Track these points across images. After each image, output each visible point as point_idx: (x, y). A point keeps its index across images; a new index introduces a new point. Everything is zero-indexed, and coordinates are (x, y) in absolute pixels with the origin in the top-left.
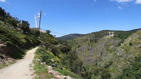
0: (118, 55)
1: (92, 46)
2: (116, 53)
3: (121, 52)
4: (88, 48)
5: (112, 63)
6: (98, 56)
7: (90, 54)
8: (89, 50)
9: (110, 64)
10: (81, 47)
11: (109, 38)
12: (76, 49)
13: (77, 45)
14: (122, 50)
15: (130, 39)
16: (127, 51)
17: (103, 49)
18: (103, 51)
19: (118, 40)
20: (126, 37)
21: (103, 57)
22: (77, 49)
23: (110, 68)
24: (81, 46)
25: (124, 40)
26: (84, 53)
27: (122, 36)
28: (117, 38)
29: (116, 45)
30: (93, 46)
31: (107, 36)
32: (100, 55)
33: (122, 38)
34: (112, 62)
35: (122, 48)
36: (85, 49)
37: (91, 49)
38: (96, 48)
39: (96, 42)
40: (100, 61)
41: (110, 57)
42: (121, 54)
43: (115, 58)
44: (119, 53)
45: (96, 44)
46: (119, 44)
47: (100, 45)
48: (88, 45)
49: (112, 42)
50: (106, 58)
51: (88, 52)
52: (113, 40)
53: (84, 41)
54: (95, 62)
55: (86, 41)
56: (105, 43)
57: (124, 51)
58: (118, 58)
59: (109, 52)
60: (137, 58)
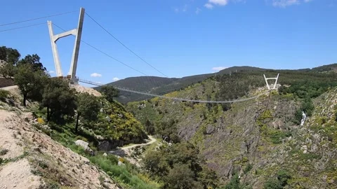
0: (305, 152)
1: (215, 121)
2: (295, 145)
3: (313, 143)
4: (201, 128)
5: (289, 177)
6: (239, 153)
7: (210, 149)
8: (205, 133)
9: (285, 183)
10: (179, 124)
11: (264, 96)
14: (317, 136)
16: (331, 140)
17: (251, 133)
18: (252, 137)
19: (292, 102)
20: (315, 91)
25: (309, 101)
27: (301, 90)
28: (288, 95)
29: (289, 119)
30: (219, 120)
31: (260, 89)
32: (243, 153)
33: (303, 94)
34: (287, 173)
35: (315, 129)
36: (194, 133)
37: (212, 132)
38: (229, 129)
39: (225, 109)
40: (245, 173)
41: (277, 157)
42: (315, 147)
43: (294, 161)
44: (305, 146)
45: (227, 114)
46: (296, 115)
47: (242, 120)
48: (201, 116)
49: (276, 110)
50: (265, 162)
51: (203, 141)
52: (277, 103)
53: (185, 105)
54: (231, 176)
55: (194, 103)
56: (257, 111)
57: (321, 139)
58: (307, 163)
59: (270, 140)
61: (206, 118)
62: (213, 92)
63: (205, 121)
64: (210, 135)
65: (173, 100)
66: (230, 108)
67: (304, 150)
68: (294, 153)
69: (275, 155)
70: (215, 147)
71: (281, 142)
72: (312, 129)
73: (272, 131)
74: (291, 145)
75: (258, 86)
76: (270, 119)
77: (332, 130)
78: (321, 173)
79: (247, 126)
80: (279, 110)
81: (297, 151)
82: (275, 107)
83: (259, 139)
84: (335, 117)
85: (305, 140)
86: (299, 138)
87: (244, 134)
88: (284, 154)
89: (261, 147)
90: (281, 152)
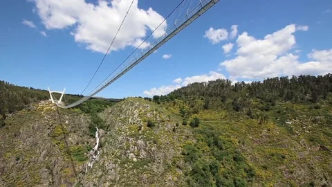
3: (140, 149)
14: (140, 142)
15: (136, 112)
16: (155, 143)
17: (49, 154)
19: (82, 116)
21: (59, 184)
28: (76, 110)
29: (85, 133)
31: (43, 102)
32: (46, 184)
42: (143, 154)
43: (131, 172)
44: (132, 154)
46: (90, 128)
47: (31, 139)
49: (69, 124)
52: (67, 117)
56: (48, 127)
57: (146, 144)
58: (145, 170)
59: (74, 158)
60: (188, 154)
66: (4, 125)
67: (133, 158)
68: (124, 163)
69: (100, 173)
71: (87, 157)
72: (132, 136)
73: (73, 148)
74: (116, 157)
75: (40, 99)
76: (66, 135)
77: (151, 135)
78: (163, 175)
79: (42, 147)
80: (72, 124)
81: (127, 161)
82: (67, 122)
83: (61, 160)
84: (147, 123)
85: (128, 148)
86: (120, 148)
87: (41, 159)
88: (115, 169)
89: (67, 170)
90: (111, 167)
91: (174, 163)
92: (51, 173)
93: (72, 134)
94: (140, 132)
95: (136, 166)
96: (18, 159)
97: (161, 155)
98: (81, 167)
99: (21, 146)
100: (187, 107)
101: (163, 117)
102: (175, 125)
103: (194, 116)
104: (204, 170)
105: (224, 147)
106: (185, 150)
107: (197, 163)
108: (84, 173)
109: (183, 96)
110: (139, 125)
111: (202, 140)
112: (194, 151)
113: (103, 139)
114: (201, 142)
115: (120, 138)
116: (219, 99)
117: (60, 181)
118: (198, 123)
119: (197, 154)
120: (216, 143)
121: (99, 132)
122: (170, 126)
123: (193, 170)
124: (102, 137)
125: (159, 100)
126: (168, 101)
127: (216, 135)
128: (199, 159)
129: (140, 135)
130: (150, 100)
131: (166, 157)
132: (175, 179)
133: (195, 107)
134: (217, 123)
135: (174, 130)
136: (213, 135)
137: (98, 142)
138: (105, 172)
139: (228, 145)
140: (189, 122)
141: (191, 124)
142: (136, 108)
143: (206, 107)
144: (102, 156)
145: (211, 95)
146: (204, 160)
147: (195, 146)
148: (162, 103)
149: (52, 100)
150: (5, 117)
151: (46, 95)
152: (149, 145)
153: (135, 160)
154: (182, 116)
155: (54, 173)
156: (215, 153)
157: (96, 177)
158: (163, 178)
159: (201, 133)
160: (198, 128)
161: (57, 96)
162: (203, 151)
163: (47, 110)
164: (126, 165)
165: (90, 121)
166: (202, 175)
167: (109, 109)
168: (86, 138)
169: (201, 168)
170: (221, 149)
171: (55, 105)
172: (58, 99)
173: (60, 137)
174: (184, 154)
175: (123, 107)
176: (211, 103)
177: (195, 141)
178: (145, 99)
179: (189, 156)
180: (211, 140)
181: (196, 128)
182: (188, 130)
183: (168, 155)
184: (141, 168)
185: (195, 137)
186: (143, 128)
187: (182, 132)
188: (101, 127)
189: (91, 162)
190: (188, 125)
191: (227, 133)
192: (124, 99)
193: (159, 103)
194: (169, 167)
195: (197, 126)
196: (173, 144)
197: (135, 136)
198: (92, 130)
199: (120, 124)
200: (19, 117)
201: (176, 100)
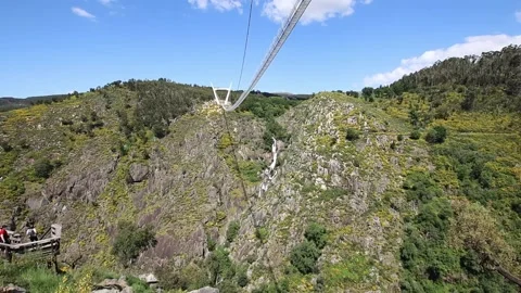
1: (147, 157)
2: (303, 179)
3: (331, 173)
4: (119, 173)
6: (209, 207)
7: (150, 210)
8: (131, 181)
10: (65, 169)
11: (216, 114)
12: (18, 191)
13: (27, 164)
14: (333, 162)
15: (330, 116)
16: (357, 165)
17: (216, 169)
18: (221, 176)
21: (229, 207)
22: (32, 187)
23: (329, 264)
24: (59, 164)
26: (105, 205)
28: (247, 113)
29: (258, 145)
30: (153, 155)
31: (206, 103)
32: (214, 205)
36: (105, 185)
37: (145, 178)
38: (177, 168)
39: (160, 135)
40: (230, 239)
42: (336, 180)
43: (317, 204)
44: (319, 179)
45: (165, 144)
47: (196, 150)
48: (114, 151)
49: (238, 133)
50: (264, 214)
51: (130, 196)
52: (236, 123)
53: (72, 130)
54: (208, 253)
55: (93, 127)
56: (213, 135)
57: (342, 166)
58: (337, 204)
59: (245, 177)
60: (414, 189)
61: (124, 153)
62: (128, 107)
63: (125, 158)
64: (141, 184)
65: (38, 121)
66: (168, 132)
67: (320, 185)
68: (308, 191)
69: (275, 200)
70: (158, 205)
71: (261, 178)
72: (320, 153)
73: (243, 164)
74: (297, 181)
75: (203, 99)
76: (235, 147)
77: (351, 152)
78: (365, 215)
79: (208, 161)
80: (242, 133)
81: (313, 188)
82: (235, 130)
83: (230, 179)
84: (345, 134)
85: (314, 170)
86: (304, 169)
87: (207, 174)
88: (295, 197)
89: (237, 191)
90: (289, 194)
91: (387, 199)
92: (219, 192)
93: (242, 147)
94: (334, 147)
95: (324, 196)
96: (184, 173)
97: (365, 184)
98: (253, 189)
99: (187, 158)
100: (425, 106)
101: (375, 124)
102: (396, 138)
103: (436, 123)
104: (442, 217)
105: (493, 184)
106: (409, 182)
107: (430, 205)
108: (256, 197)
109: (420, 86)
110: (333, 137)
111: (447, 167)
112: (427, 184)
113: (282, 154)
114: (444, 171)
115: (304, 155)
116: (501, 89)
117: (229, 203)
118: (444, 136)
119: (432, 191)
120: (476, 175)
121: (277, 145)
122: (385, 139)
123: (420, 215)
124: (281, 151)
125: (373, 95)
126: (389, 96)
127: (479, 161)
128: (435, 198)
129: (333, 152)
130: (355, 95)
131: (373, 188)
132: (386, 223)
133: (444, 106)
134: (486, 138)
135: (392, 147)
136: (472, 160)
137: (275, 158)
138: (282, 200)
139: (503, 180)
140: (424, 134)
141: (428, 138)
142: (329, 110)
143: (466, 107)
144: (279, 178)
145: (482, 82)
146: (444, 202)
147: (431, 175)
148: (376, 101)
149: (217, 100)
150: (169, 123)
151: (209, 94)
152: (346, 168)
153: (324, 187)
154: (412, 123)
155: (223, 193)
156: (470, 192)
157: (270, 204)
158: (364, 220)
159: (446, 153)
160: (442, 145)
161: (222, 94)
162: (446, 186)
163: (212, 114)
164: (310, 194)
165: (264, 128)
166: (436, 225)
167: (291, 112)
168: (259, 152)
169: (437, 213)
170: (486, 186)
171: (221, 107)
172: (224, 99)
173: (228, 149)
174: (405, 188)
175: (311, 107)
176: (480, 97)
177: (431, 168)
178: (348, 93)
179: (417, 191)
180: (468, 167)
181: (437, 146)
182: (420, 148)
183: (377, 185)
184: (331, 200)
185: (432, 160)
186: (338, 141)
187: (408, 150)
188: (280, 138)
189: (265, 184)
190: (421, 139)
191: (508, 158)
192: (314, 95)
193: (371, 100)
194: (377, 205)
195: (440, 141)
196: (387, 169)
197: (327, 154)
198: (268, 141)
199: (305, 133)
200: (183, 122)
201: (405, 95)
